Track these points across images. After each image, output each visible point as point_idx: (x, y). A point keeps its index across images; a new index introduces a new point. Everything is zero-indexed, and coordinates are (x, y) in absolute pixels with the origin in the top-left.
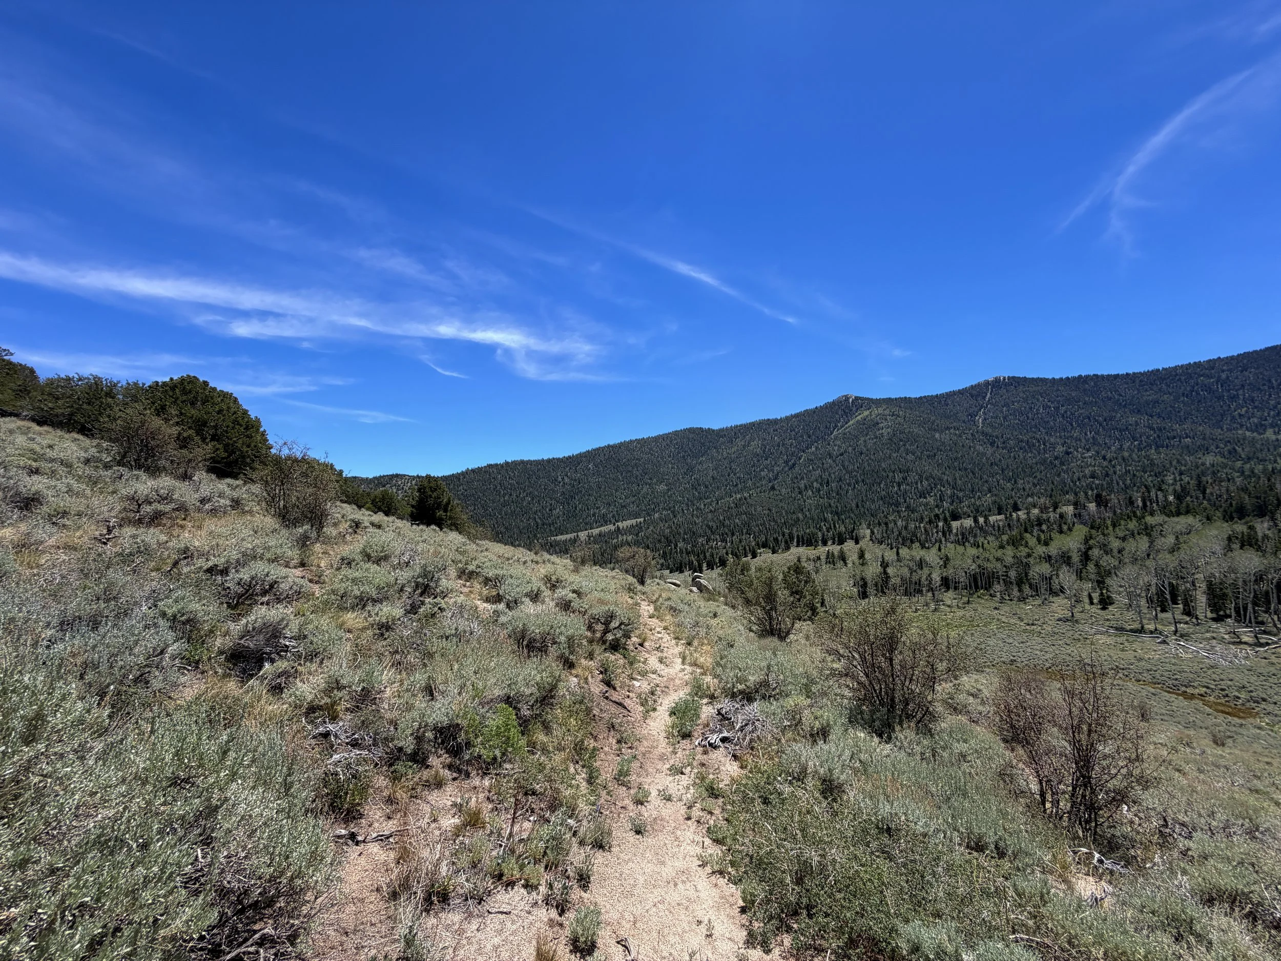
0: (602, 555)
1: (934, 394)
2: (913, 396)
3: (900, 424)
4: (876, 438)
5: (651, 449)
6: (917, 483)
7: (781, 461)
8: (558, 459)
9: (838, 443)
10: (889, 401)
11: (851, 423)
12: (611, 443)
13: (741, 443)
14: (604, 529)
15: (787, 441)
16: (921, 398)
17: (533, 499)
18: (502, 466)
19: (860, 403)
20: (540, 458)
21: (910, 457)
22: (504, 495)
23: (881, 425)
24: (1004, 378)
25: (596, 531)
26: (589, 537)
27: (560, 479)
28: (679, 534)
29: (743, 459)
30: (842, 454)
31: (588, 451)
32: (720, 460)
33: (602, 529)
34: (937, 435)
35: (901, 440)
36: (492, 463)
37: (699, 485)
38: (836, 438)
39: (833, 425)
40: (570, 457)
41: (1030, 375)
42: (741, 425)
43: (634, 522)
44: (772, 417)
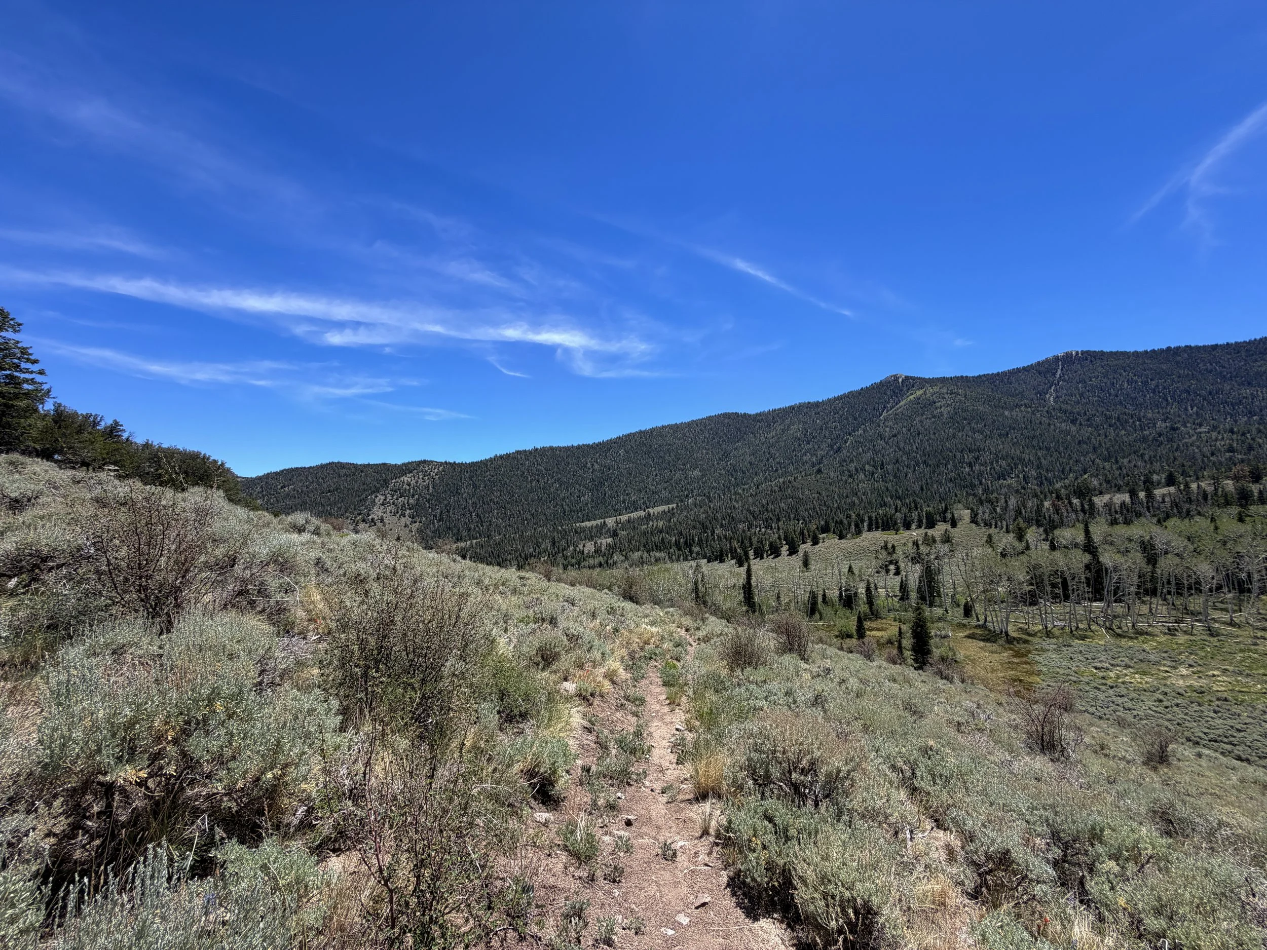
0: (630, 542)
1: (995, 372)
2: (970, 375)
3: (960, 401)
4: (934, 417)
5: (684, 435)
6: (992, 463)
7: (824, 445)
8: (588, 446)
9: (891, 423)
10: (943, 380)
11: (902, 403)
12: (643, 429)
13: (779, 428)
14: (634, 515)
15: (830, 425)
16: (980, 377)
17: (561, 486)
18: (530, 452)
19: (911, 382)
20: (570, 445)
21: (978, 436)
22: (532, 481)
23: (938, 404)
24: (1077, 353)
25: (624, 518)
26: (617, 523)
27: (589, 465)
28: (717, 520)
29: (783, 444)
30: (895, 436)
31: (619, 438)
32: (758, 445)
33: (632, 515)
34: (1006, 413)
35: (965, 419)
36: (521, 449)
37: (735, 471)
38: (886, 420)
39: (881, 406)
40: (600, 443)
41: (1107, 349)
42: (779, 409)
43: (665, 508)
44: (813, 400)
